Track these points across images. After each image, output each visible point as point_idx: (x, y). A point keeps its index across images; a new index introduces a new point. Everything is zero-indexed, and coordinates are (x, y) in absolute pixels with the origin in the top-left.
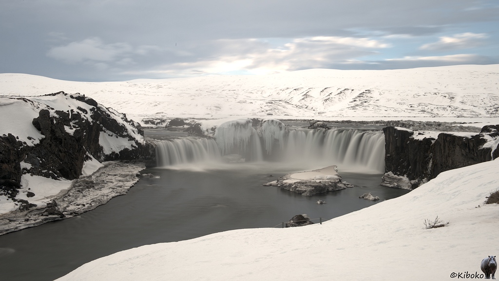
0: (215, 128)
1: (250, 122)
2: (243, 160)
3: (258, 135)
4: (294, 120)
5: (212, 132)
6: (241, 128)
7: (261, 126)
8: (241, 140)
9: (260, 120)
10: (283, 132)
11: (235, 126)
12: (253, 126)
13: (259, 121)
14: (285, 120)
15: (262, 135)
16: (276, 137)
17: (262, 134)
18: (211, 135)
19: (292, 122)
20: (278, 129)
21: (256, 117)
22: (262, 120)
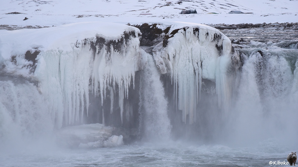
0: (37, 53)
1: (133, 33)
2: (117, 139)
3: (158, 69)
4: (258, 26)
5: (27, 63)
6: (109, 50)
7: (165, 44)
8: (111, 85)
9: (163, 28)
10: (226, 58)
11: (93, 46)
12: (142, 44)
13: (160, 31)
14: (231, 27)
15: (169, 69)
16: (208, 73)
17: (167, 65)
18: (25, 72)
19: (252, 30)
20: (213, 50)
21: (150, 21)
22: (168, 29)
